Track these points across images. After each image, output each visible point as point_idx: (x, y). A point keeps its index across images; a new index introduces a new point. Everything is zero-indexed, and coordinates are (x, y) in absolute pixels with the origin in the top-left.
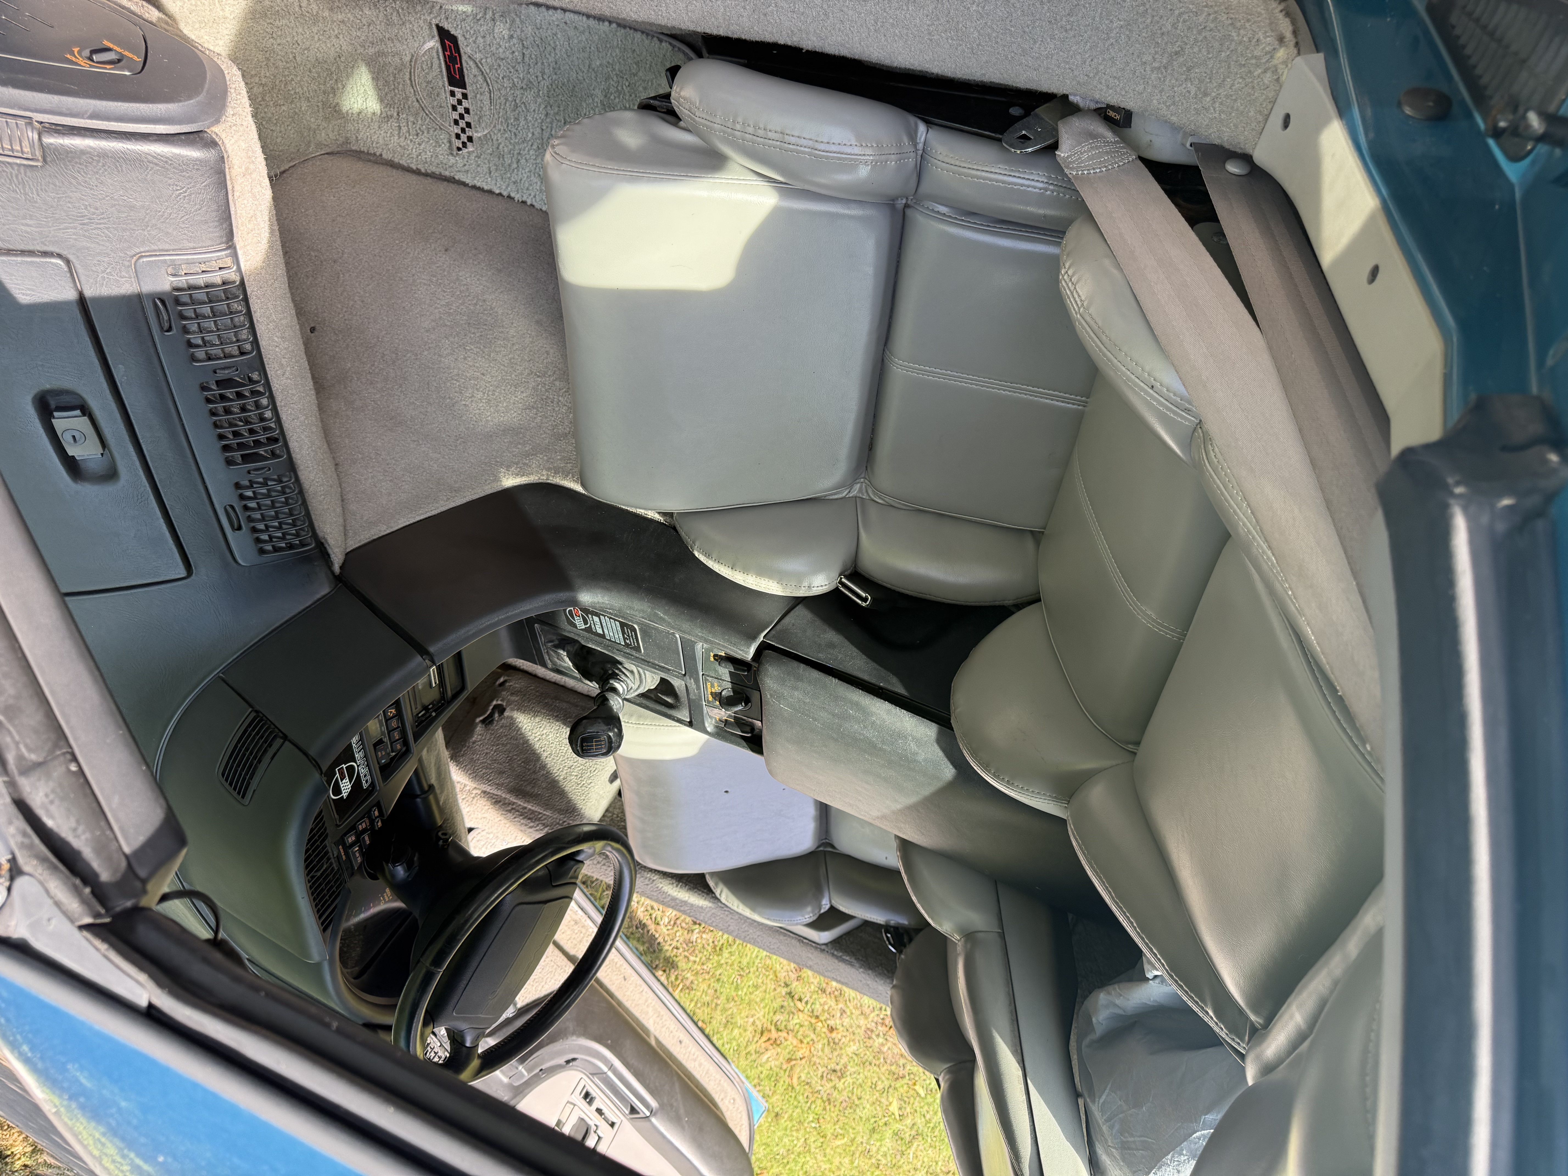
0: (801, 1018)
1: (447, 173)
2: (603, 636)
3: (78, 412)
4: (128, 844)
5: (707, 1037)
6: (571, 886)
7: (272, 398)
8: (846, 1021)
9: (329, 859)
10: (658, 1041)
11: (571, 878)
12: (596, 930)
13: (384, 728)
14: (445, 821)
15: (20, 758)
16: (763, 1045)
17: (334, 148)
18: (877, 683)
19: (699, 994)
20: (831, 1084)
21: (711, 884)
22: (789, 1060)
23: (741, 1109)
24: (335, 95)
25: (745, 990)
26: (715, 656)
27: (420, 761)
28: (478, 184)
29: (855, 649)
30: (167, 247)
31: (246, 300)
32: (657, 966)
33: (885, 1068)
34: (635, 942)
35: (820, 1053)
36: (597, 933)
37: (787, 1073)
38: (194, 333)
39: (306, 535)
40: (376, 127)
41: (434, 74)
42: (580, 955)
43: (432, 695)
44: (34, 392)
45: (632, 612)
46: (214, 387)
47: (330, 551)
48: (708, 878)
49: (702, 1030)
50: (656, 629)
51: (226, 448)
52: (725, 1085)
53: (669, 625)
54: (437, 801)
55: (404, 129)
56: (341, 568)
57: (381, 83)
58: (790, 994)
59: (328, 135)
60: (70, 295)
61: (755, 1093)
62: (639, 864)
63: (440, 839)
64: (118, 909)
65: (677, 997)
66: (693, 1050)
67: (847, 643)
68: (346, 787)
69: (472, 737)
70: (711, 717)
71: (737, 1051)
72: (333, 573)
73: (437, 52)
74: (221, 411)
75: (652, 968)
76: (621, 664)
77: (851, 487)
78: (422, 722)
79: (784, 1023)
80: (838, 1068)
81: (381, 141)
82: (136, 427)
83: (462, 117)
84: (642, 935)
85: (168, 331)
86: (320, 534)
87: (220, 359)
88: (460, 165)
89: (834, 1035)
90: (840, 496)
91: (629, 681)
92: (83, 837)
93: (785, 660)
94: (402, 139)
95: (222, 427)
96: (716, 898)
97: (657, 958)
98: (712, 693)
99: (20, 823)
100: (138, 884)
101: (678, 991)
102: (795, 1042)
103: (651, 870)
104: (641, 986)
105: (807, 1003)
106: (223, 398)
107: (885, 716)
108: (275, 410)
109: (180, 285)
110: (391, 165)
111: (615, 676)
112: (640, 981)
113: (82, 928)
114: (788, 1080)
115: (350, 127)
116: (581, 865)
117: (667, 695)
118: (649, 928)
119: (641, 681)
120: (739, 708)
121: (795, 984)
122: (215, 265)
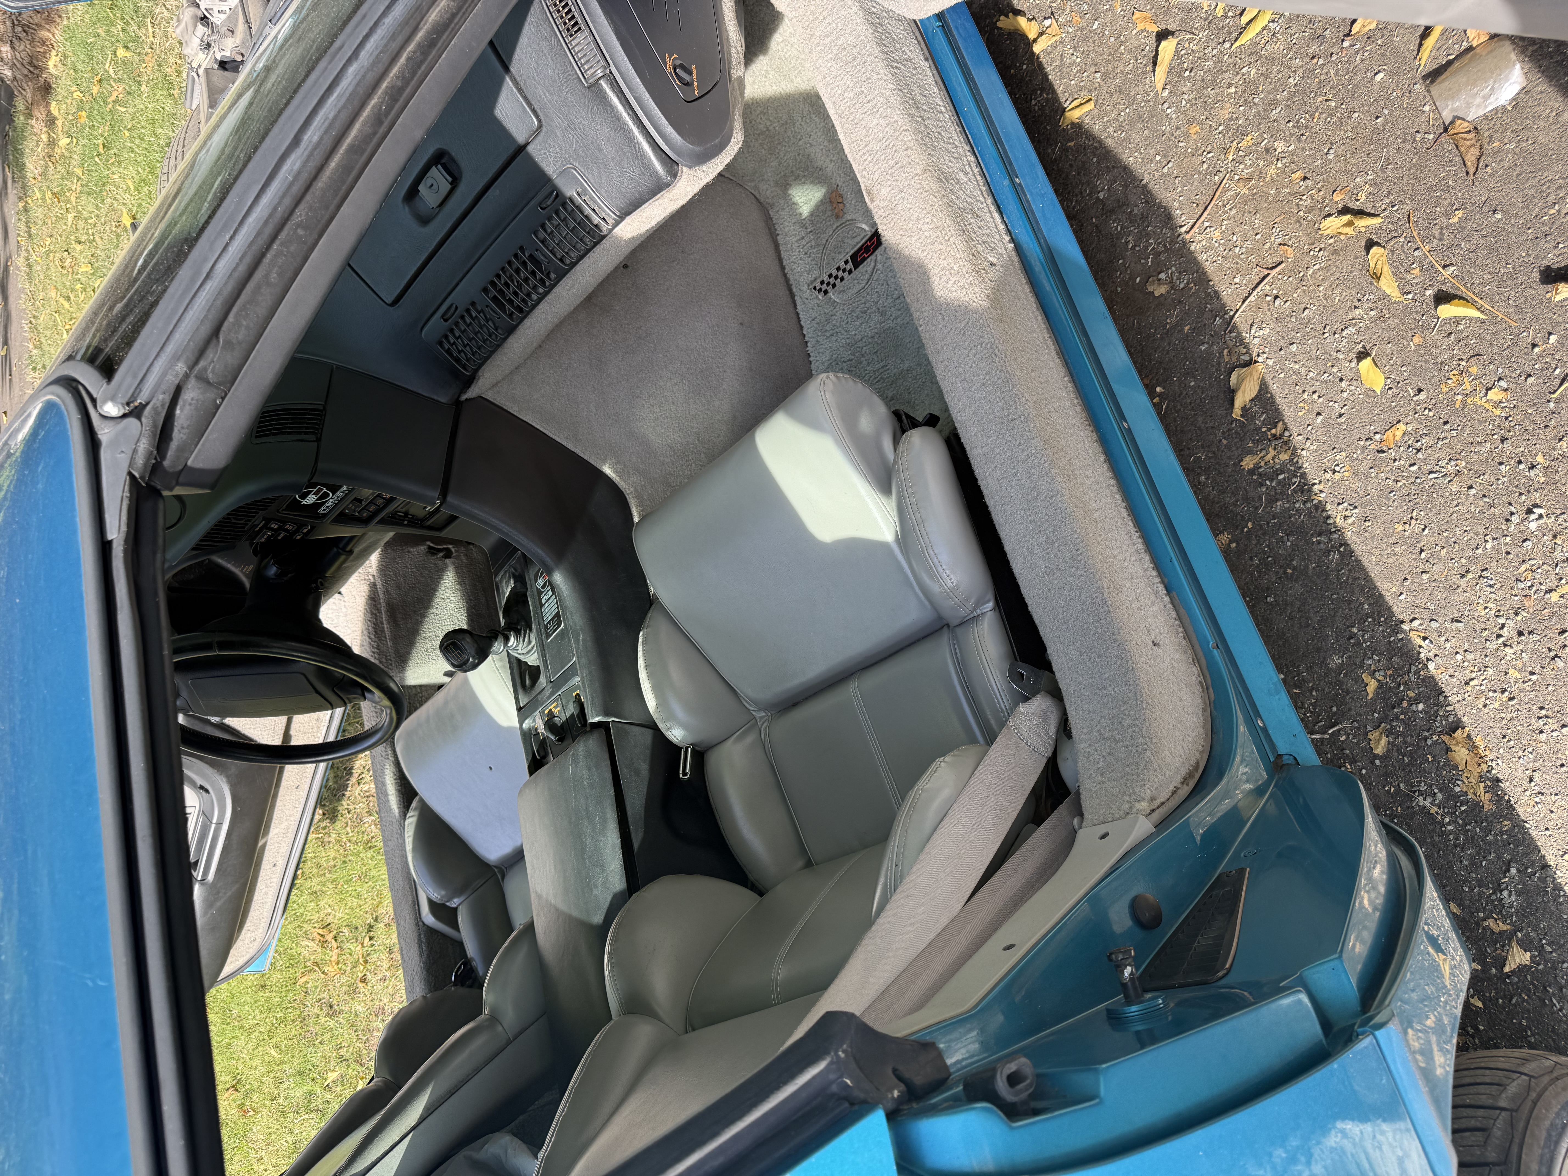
0: (358, 950)
1: (794, 290)
2: (542, 605)
3: (450, 179)
4: (193, 461)
5: (292, 885)
6: (342, 702)
7: (546, 294)
8: (378, 987)
9: (250, 521)
10: (264, 845)
11: (348, 699)
12: (321, 741)
13: (371, 497)
14: (334, 577)
15: (205, 369)
16: (315, 934)
17: (762, 200)
18: (630, 823)
19: (323, 854)
20: (319, 1012)
21: (414, 804)
22: (316, 964)
23: (251, 950)
24: (795, 180)
25: (351, 889)
26: (578, 694)
27: (364, 534)
28: (801, 316)
29: (645, 791)
30: (593, 182)
31: (596, 244)
32: (324, 805)
33: (360, 1045)
34: (332, 775)
35: (338, 985)
36: (318, 744)
37: (304, 970)
38: (552, 224)
39: (471, 366)
40: (793, 221)
41: (850, 242)
42: (294, 742)
43: (420, 513)
44: (444, 147)
45: (569, 617)
46: (527, 255)
47: (473, 386)
48: (417, 799)
49: (295, 877)
50: (570, 640)
51: (493, 283)
52: (263, 925)
53: (577, 648)
54: (344, 562)
55: (804, 242)
56: (466, 399)
57: (821, 208)
58: (371, 927)
59: (767, 190)
60: (521, 139)
61: (271, 953)
62: (393, 739)
63: (316, 583)
64: (153, 484)
65: (309, 838)
66: (275, 880)
67: (646, 783)
68: (311, 499)
69: (413, 547)
70: (534, 720)
71: (297, 917)
72: (459, 396)
73: (865, 236)
74: (514, 267)
75: (320, 802)
76: (531, 630)
77: (759, 710)
78: (395, 518)
79: (344, 938)
80: (336, 1007)
81: (786, 230)
82: (466, 220)
83: (836, 277)
84: (342, 777)
85: (542, 208)
86: (480, 373)
87: (548, 249)
88: (805, 296)
89: (361, 985)
90: (748, 706)
91: (521, 645)
92: (182, 435)
93: (605, 748)
94: (796, 244)
95: (504, 273)
96: (405, 815)
97: (331, 802)
98: (551, 710)
99: (168, 398)
100: (174, 482)
101: (314, 836)
102: (334, 958)
103: (394, 751)
104: (300, 803)
105: (372, 945)
106: (524, 264)
107: (609, 846)
108: (540, 300)
109: (575, 201)
110: (777, 246)
111: (518, 633)
112: (303, 801)
113: (130, 474)
114: (299, 974)
115: (782, 202)
116: (362, 698)
117: (530, 678)
118: (352, 779)
119: (528, 653)
120: (552, 737)
121: (382, 925)
122: (603, 215)
